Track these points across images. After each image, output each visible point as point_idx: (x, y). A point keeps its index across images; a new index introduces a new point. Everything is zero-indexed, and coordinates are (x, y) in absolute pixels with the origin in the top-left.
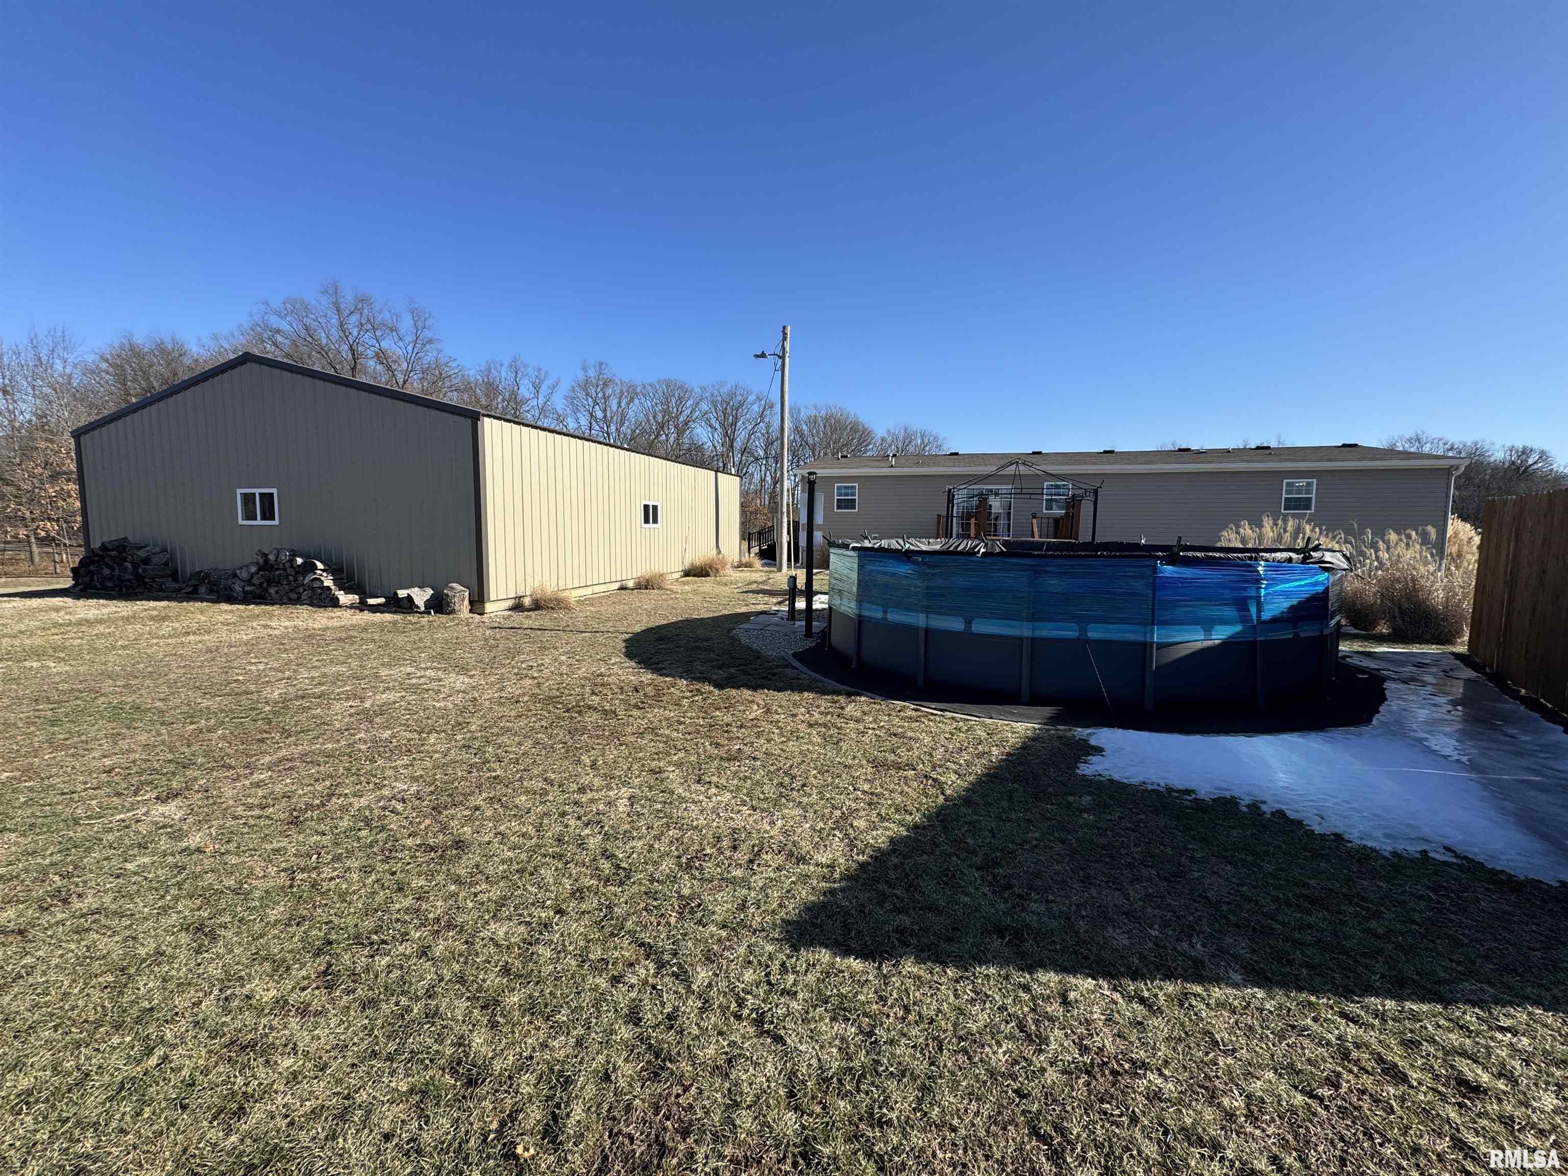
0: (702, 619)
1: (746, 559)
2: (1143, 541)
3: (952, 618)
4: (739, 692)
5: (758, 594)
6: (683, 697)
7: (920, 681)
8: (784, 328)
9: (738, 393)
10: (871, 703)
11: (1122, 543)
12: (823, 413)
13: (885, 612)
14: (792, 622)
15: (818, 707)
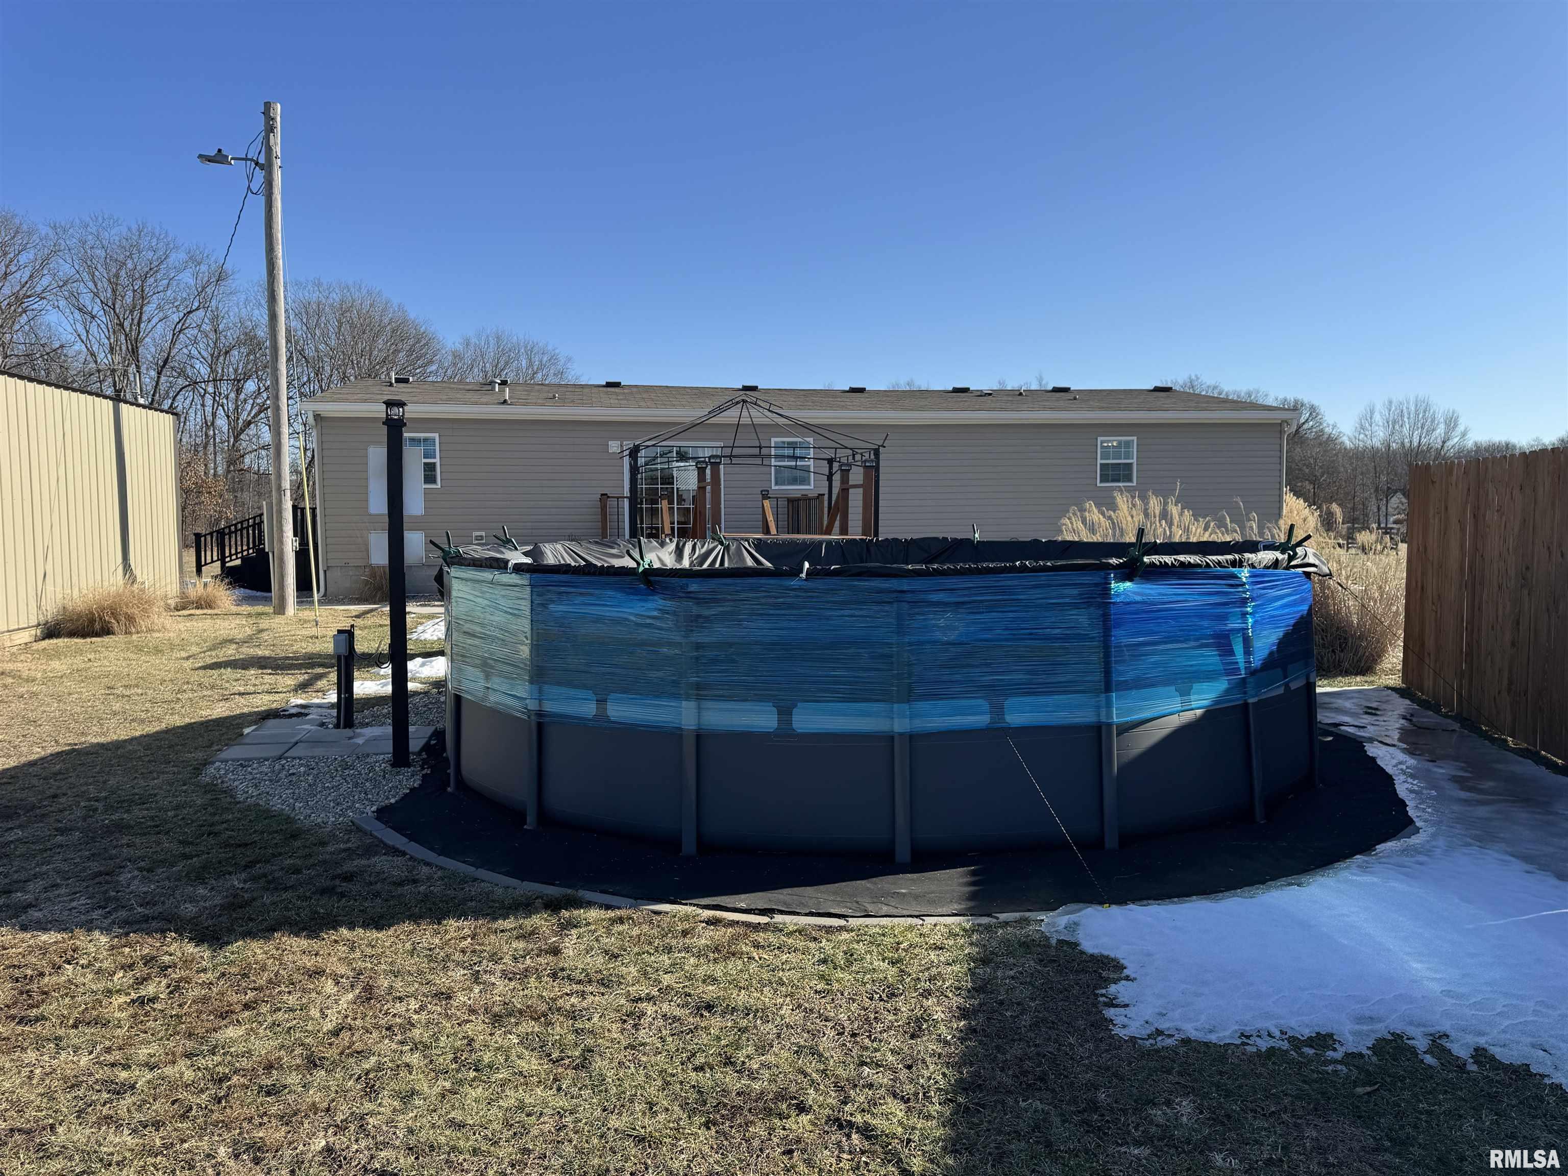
0: (117, 745)
1: (196, 589)
2: (977, 535)
3: (747, 706)
4: (270, 946)
5: (245, 668)
6: (109, 993)
7: (689, 846)
8: (268, 106)
9: (144, 243)
10: (613, 921)
11: (945, 539)
12: (336, 297)
13: (601, 701)
14: (348, 732)
15: (495, 958)
